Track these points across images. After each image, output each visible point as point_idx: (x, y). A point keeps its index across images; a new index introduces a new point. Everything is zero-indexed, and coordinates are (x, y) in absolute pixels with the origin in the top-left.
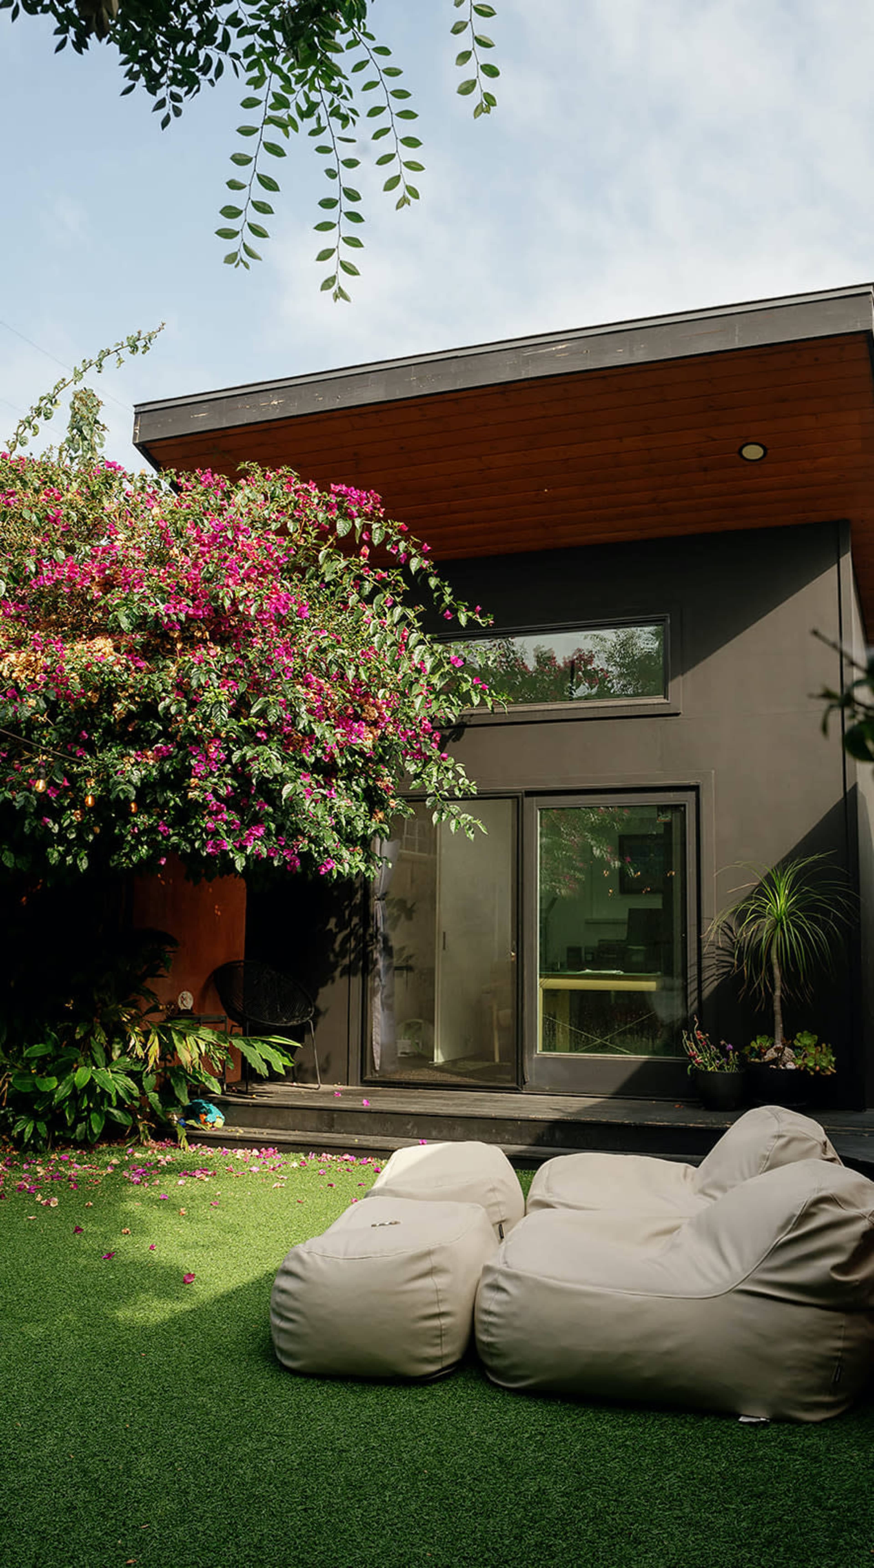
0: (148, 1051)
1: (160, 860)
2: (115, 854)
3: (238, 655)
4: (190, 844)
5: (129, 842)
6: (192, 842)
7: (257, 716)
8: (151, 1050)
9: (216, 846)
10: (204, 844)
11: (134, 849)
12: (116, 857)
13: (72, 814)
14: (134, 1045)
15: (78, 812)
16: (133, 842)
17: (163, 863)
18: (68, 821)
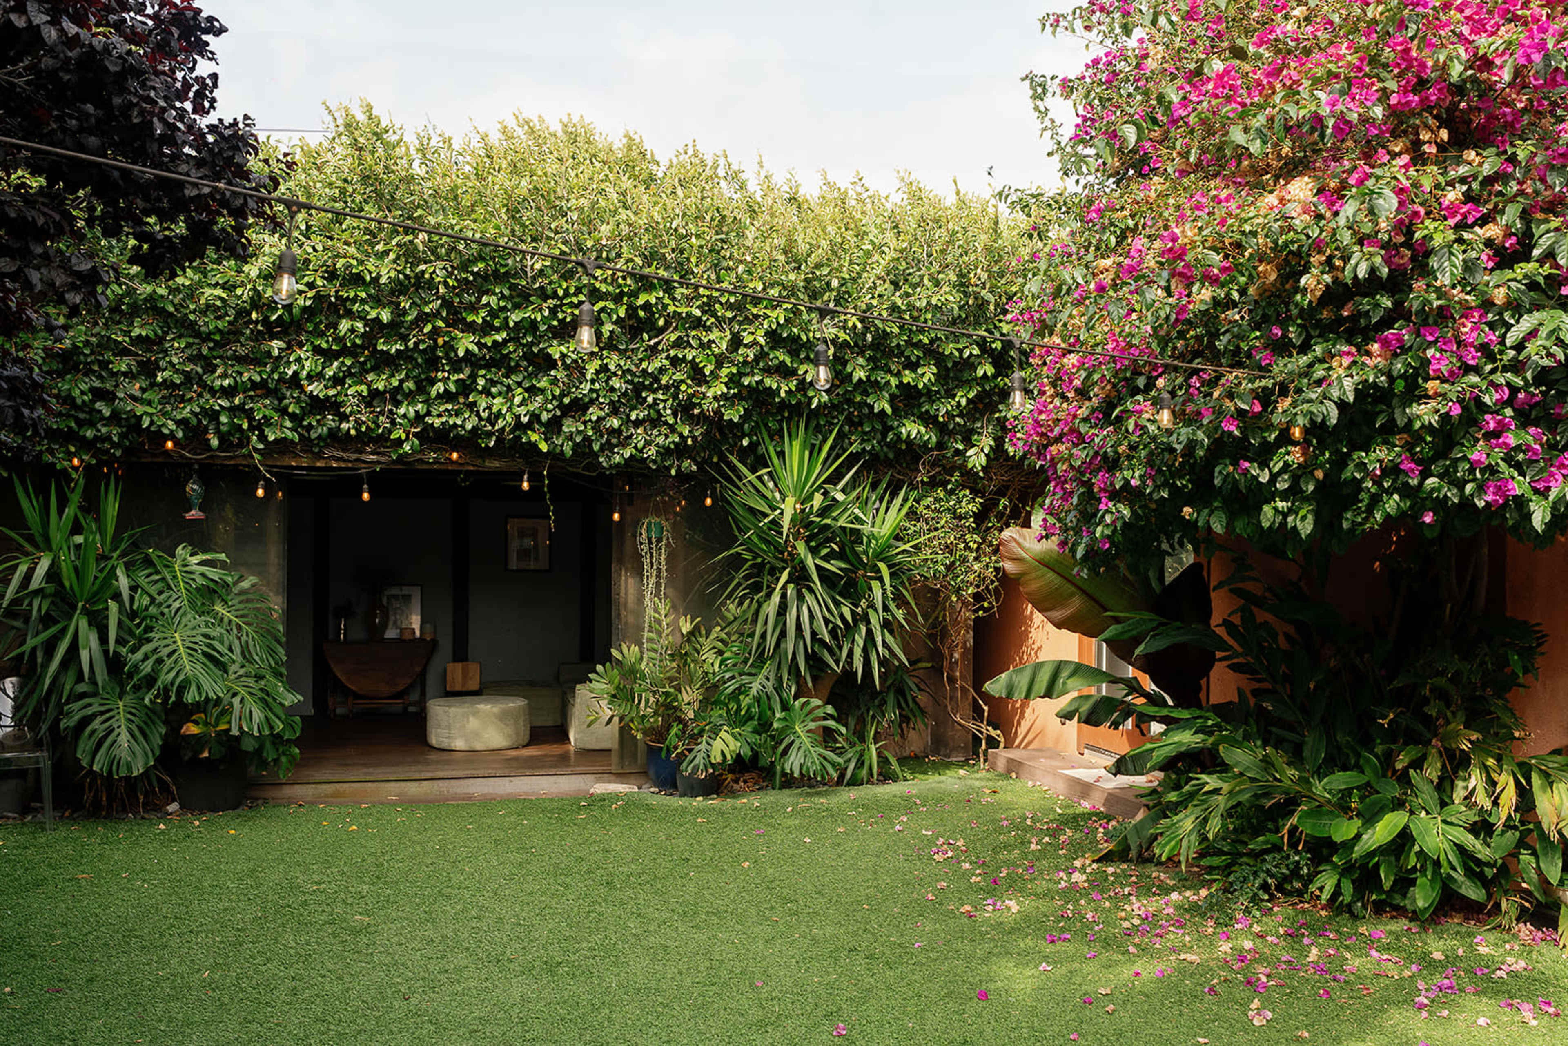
0: (1498, 798)
1: (1422, 515)
2: (1346, 509)
3: (1504, 157)
4: (1459, 489)
5: (1368, 489)
6: (1460, 485)
7: (1541, 261)
8: (1503, 796)
9: (1500, 490)
10: (1481, 488)
11: (1375, 501)
12: (1349, 515)
13: (1288, 453)
14: (1474, 788)
15: (1297, 449)
16: (1373, 490)
17: (1428, 519)
18: (1281, 464)
